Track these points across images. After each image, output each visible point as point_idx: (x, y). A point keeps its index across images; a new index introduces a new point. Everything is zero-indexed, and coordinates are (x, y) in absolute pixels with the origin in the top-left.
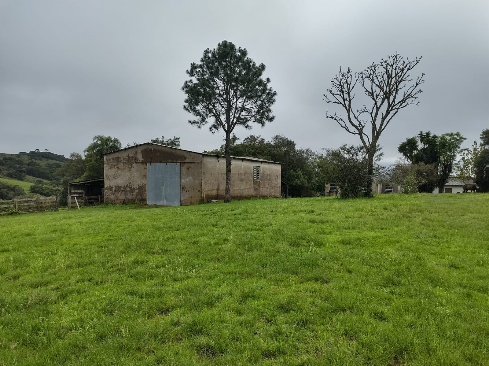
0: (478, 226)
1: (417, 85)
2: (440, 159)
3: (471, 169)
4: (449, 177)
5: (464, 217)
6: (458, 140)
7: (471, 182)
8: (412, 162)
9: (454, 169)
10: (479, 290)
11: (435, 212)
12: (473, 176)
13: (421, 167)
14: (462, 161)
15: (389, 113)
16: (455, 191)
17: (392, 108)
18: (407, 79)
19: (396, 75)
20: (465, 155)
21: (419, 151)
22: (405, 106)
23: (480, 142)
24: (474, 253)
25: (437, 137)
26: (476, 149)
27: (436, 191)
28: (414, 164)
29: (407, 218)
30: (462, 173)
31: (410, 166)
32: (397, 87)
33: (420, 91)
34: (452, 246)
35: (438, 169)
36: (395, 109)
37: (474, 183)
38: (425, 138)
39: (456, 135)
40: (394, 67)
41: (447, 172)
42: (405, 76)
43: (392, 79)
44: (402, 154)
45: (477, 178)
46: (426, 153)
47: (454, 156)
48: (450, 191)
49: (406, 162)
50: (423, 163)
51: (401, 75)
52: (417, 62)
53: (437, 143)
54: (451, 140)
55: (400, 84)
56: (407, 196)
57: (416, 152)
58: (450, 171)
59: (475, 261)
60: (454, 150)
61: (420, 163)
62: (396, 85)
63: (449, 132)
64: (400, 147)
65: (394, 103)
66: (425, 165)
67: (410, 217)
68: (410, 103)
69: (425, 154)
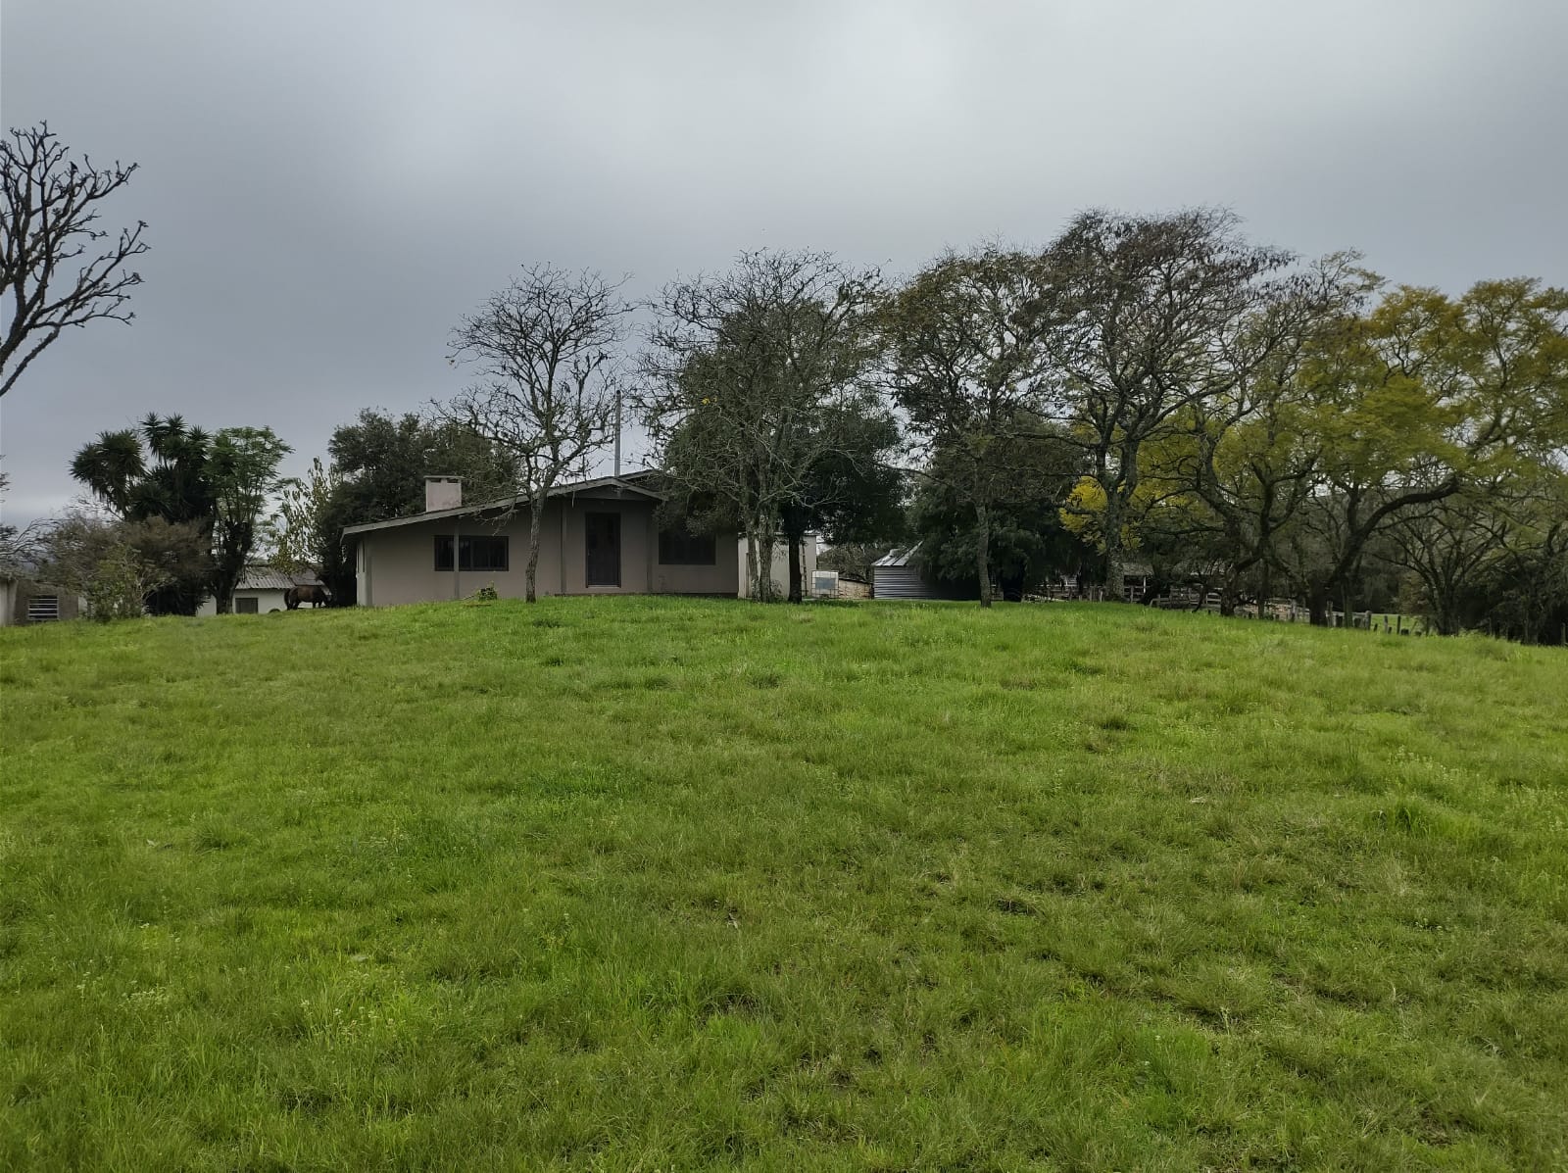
0: (306, 707)
1: (122, 255)
2: (216, 509)
3: (309, 540)
4: (246, 562)
5: (271, 683)
6: (269, 451)
7: (310, 579)
8: (125, 513)
9: (261, 540)
10: (275, 902)
11: (187, 677)
12: (313, 560)
13: (156, 530)
14: (282, 514)
15: (23, 335)
16: (266, 605)
17: (34, 319)
18: (85, 225)
19: (46, 203)
20: (291, 497)
21: (148, 478)
22: (83, 320)
23: (329, 461)
24: (280, 789)
25: (205, 437)
26: (318, 483)
27: (208, 608)
28: (132, 523)
29: (85, 704)
30: (285, 553)
31: (117, 526)
32: (50, 249)
33: (136, 276)
34: (218, 780)
35: (210, 537)
36: (45, 324)
37: (316, 580)
38: (165, 436)
39: (261, 434)
40: (36, 175)
41: (239, 548)
42: (79, 217)
43: (30, 214)
44: (87, 485)
45: (325, 567)
46: (171, 487)
47: (259, 498)
48: (249, 605)
49: (102, 513)
50: (160, 518)
51: (66, 210)
52: (122, 179)
53: (207, 457)
54: (247, 449)
55: (63, 239)
56: (102, 629)
57: (136, 481)
58: (248, 545)
59: (280, 813)
60: (257, 481)
61: (151, 518)
62: (47, 239)
63: (242, 426)
64: (79, 459)
65: (42, 303)
66: (167, 524)
67: (95, 703)
68: (99, 310)
69: (169, 489)
